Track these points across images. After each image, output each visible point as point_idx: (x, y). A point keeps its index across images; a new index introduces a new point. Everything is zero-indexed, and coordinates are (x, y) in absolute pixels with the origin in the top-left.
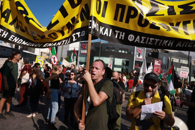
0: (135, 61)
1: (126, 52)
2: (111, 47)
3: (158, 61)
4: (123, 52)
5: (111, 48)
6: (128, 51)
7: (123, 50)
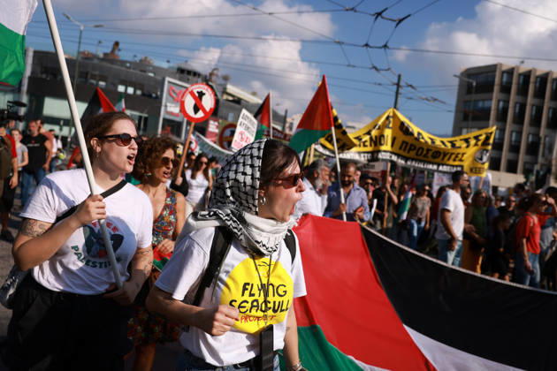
0: (164, 120)
1: (139, 92)
2: (97, 73)
3: (216, 123)
4: (130, 90)
5: (95, 75)
6: (141, 89)
7: (132, 86)
